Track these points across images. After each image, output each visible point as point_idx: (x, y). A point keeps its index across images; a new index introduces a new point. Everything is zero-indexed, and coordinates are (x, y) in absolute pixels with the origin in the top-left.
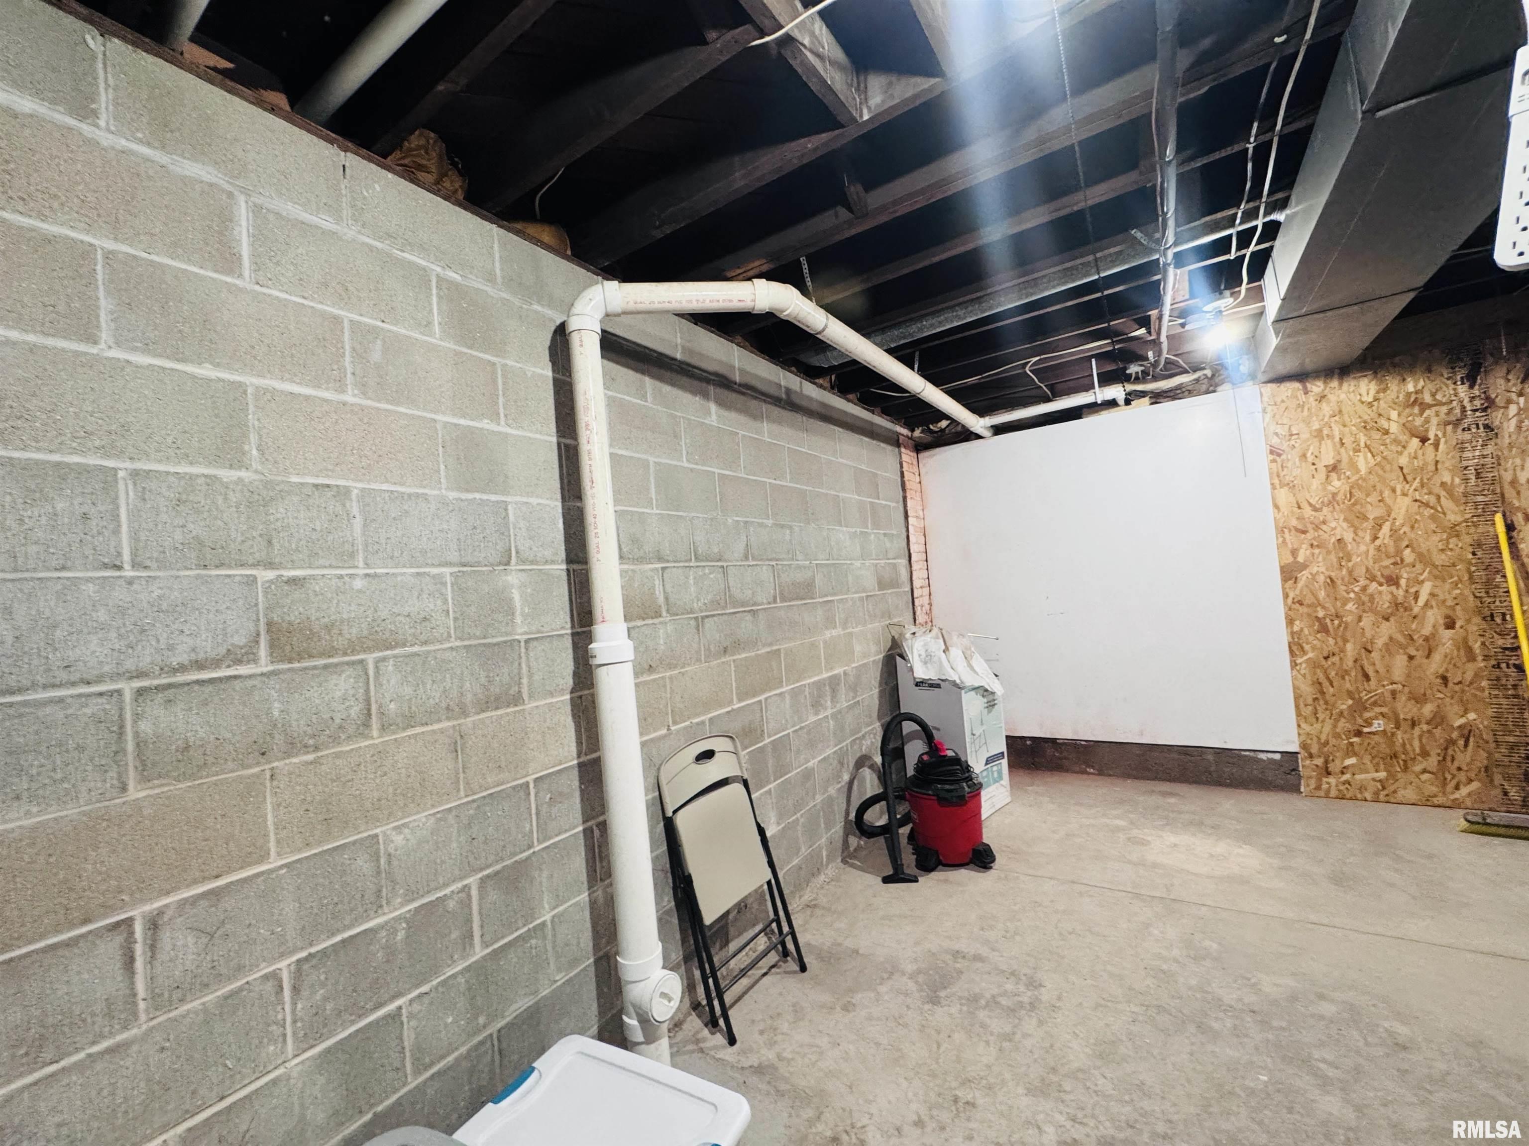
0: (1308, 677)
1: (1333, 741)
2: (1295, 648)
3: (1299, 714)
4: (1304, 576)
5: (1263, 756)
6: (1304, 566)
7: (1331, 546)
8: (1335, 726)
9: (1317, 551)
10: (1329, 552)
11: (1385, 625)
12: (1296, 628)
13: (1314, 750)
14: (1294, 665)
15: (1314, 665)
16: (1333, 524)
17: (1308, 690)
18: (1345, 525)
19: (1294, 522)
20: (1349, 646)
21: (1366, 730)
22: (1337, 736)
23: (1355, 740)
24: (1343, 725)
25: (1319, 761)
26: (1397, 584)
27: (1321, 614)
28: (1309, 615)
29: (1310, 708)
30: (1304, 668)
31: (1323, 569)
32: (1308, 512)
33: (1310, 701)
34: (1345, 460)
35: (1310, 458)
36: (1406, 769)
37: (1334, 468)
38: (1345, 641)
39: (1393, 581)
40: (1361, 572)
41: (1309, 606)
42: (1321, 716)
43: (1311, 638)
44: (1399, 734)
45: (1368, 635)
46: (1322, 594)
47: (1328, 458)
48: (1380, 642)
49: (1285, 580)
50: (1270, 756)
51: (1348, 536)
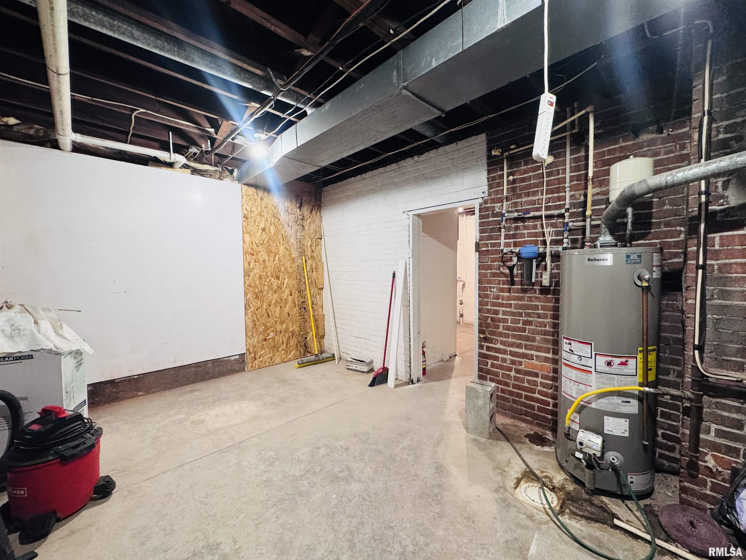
0: (251, 319)
1: (257, 345)
2: (247, 306)
3: (246, 335)
4: (252, 274)
5: (232, 358)
6: (252, 270)
7: (261, 262)
8: (258, 338)
9: (257, 264)
10: (260, 264)
11: (275, 295)
12: (248, 297)
13: (251, 351)
14: (246, 314)
15: (254, 313)
16: (262, 253)
17: (250, 324)
18: (266, 254)
19: (250, 250)
20: (264, 304)
21: (268, 338)
22: (259, 342)
23: (264, 343)
24: (261, 337)
25: (253, 355)
26: (279, 279)
27: (256, 291)
28: (253, 291)
29: (251, 332)
30: (250, 315)
31: (258, 272)
32: (255, 246)
33: (251, 329)
34: (267, 227)
35: (257, 223)
36: (278, 351)
37: (264, 230)
38: (263, 302)
39: (278, 278)
40: (269, 274)
41: (253, 287)
42: (254, 335)
43: (253, 301)
44: (277, 337)
45: (270, 298)
46: (257, 283)
47: (262, 225)
48: (273, 302)
49: (245, 276)
50: (235, 357)
51: (267, 259)
